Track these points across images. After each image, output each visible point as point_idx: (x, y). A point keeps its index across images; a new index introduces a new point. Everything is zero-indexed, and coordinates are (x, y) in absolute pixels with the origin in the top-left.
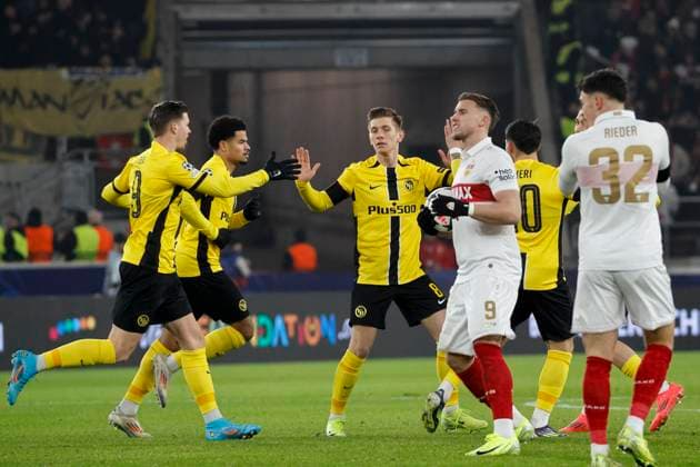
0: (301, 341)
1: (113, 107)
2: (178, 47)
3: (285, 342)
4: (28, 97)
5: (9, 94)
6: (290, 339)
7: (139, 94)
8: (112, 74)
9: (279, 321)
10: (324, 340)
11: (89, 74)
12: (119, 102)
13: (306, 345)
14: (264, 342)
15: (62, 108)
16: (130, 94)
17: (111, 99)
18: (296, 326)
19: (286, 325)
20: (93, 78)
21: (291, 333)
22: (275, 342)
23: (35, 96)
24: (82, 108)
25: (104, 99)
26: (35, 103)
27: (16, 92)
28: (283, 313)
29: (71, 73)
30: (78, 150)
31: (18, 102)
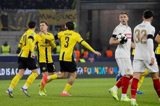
0: (109, 73)
1: (66, 18)
2: (80, 5)
3: (105, 73)
4: (46, 16)
5: (42, 15)
6: (106, 73)
7: (71, 15)
8: (65, 11)
9: (104, 69)
10: (114, 73)
11: (60, 11)
12: (67, 17)
13: (110, 74)
14: (100, 73)
15: (54, 19)
16: (69, 15)
17: (65, 16)
18: (107, 70)
19: (105, 69)
20: (61, 12)
21: (106, 71)
22: (103, 73)
23: (47, 16)
24: (58, 19)
25: (63, 17)
26: (47, 17)
27: (43, 15)
28: (105, 67)
29: (56, 10)
30: (57, 28)
31: (43, 17)
